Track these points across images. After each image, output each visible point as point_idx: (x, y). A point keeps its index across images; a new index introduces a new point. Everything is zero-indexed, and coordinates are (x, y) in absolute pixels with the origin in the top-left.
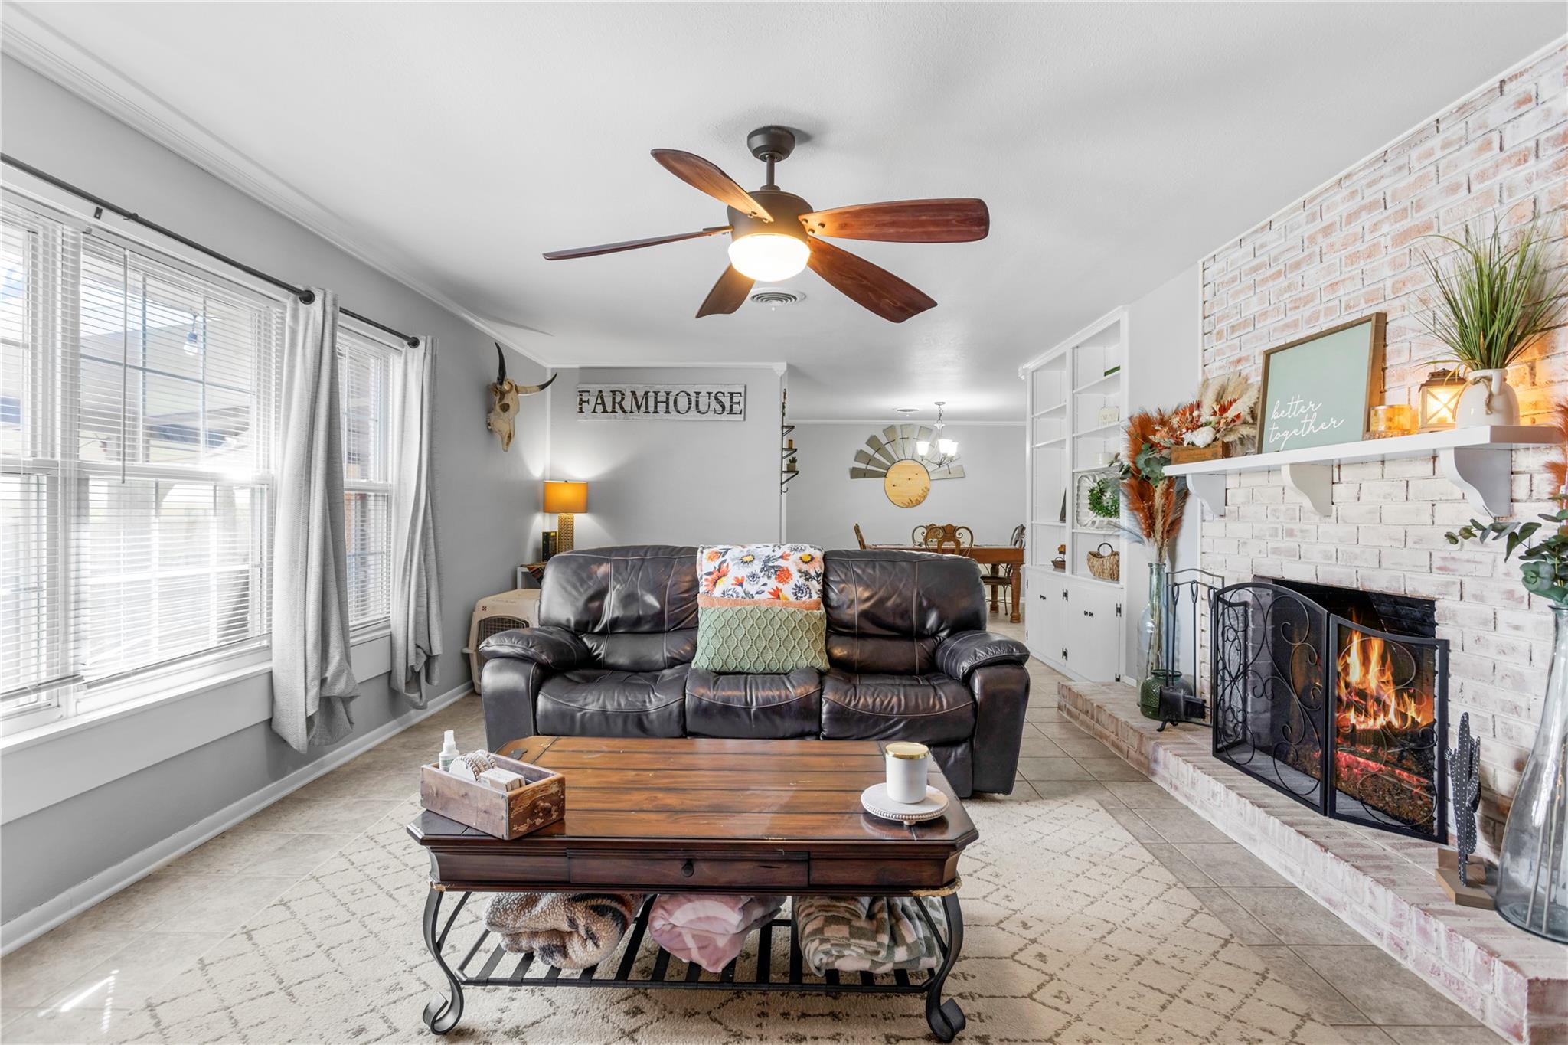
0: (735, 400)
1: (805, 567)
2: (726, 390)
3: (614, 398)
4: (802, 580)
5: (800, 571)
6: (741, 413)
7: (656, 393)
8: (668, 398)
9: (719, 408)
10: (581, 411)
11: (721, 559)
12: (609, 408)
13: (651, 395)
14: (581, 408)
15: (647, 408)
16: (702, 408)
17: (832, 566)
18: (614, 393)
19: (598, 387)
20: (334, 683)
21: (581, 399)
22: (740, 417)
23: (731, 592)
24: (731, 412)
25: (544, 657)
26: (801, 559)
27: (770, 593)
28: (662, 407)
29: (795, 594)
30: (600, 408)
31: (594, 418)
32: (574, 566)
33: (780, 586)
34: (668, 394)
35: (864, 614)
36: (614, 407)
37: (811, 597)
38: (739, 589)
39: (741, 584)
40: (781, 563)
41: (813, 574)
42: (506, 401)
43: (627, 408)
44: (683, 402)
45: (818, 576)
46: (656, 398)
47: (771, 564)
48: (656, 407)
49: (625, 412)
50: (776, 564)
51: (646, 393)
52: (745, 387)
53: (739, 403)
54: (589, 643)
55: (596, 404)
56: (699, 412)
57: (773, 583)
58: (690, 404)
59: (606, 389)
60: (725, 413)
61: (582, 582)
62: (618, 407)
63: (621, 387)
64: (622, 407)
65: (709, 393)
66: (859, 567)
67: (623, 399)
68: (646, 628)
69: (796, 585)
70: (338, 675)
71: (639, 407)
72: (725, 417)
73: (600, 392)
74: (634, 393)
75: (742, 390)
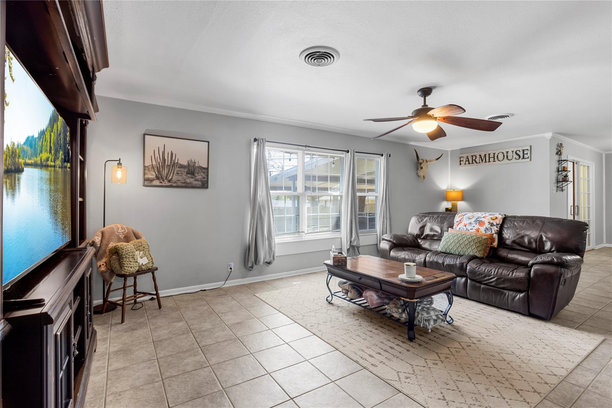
0: (525, 152)
1: (492, 221)
2: (521, 149)
3: (472, 158)
4: (489, 226)
5: (489, 223)
6: (528, 158)
7: (489, 154)
8: (494, 156)
9: (518, 157)
10: (460, 164)
11: (463, 217)
12: (471, 162)
13: (487, 155)
14: (460, 163)
15: (486, 160)
16: (509, 158)
17: (507, 221)
18: (472, 156)
19: (466, 155)
20: (353, 243)
21: (460, 160)
22: (528, 160)
23: (462, 228)
24: (523, 158)
25: (394, 241)
26: (491, 218)
27: (476, 230)
28: (492, 159)
29: (485, 231)
30: (467, 162)
31: (465, 166)
32: (418, 217)
33: (480, 227)
34: (494, 154)
35: (514, 242)
36: (472, 162)
37: (491, 232)
38: (464, 227)
39: (465, 226)
40: (483, 219)
41: (495, 224)
42: (421, 166)
43: (478, 161)
44: (501, 157)
45: (497, 225)
46: (489, 156)
47: (478, 220)
48: (489, 160)
49: (477, 163)
50: (480, 219)
51: (485, 155)
52: (531, 147)
53: (527, 154)
54: (419, 241)
55: (466, 161)
56: (508, 160)
57: (477, 226)
58: (504, 157)
59: (469, 155)
60: (520, 159)
61: (419, 222)
62: (474, 161)
63: (475, 154)
64: (476, 161)
65: (513, 151)
66: (517, 222)
67: (476, 158)
68: (436, 238)
69: (486, 228)
70: (354, 240)
71: (482, 161)
72: (521, 160)
73: (467, 156)
74: (480, 155)
75: (529, 148)
